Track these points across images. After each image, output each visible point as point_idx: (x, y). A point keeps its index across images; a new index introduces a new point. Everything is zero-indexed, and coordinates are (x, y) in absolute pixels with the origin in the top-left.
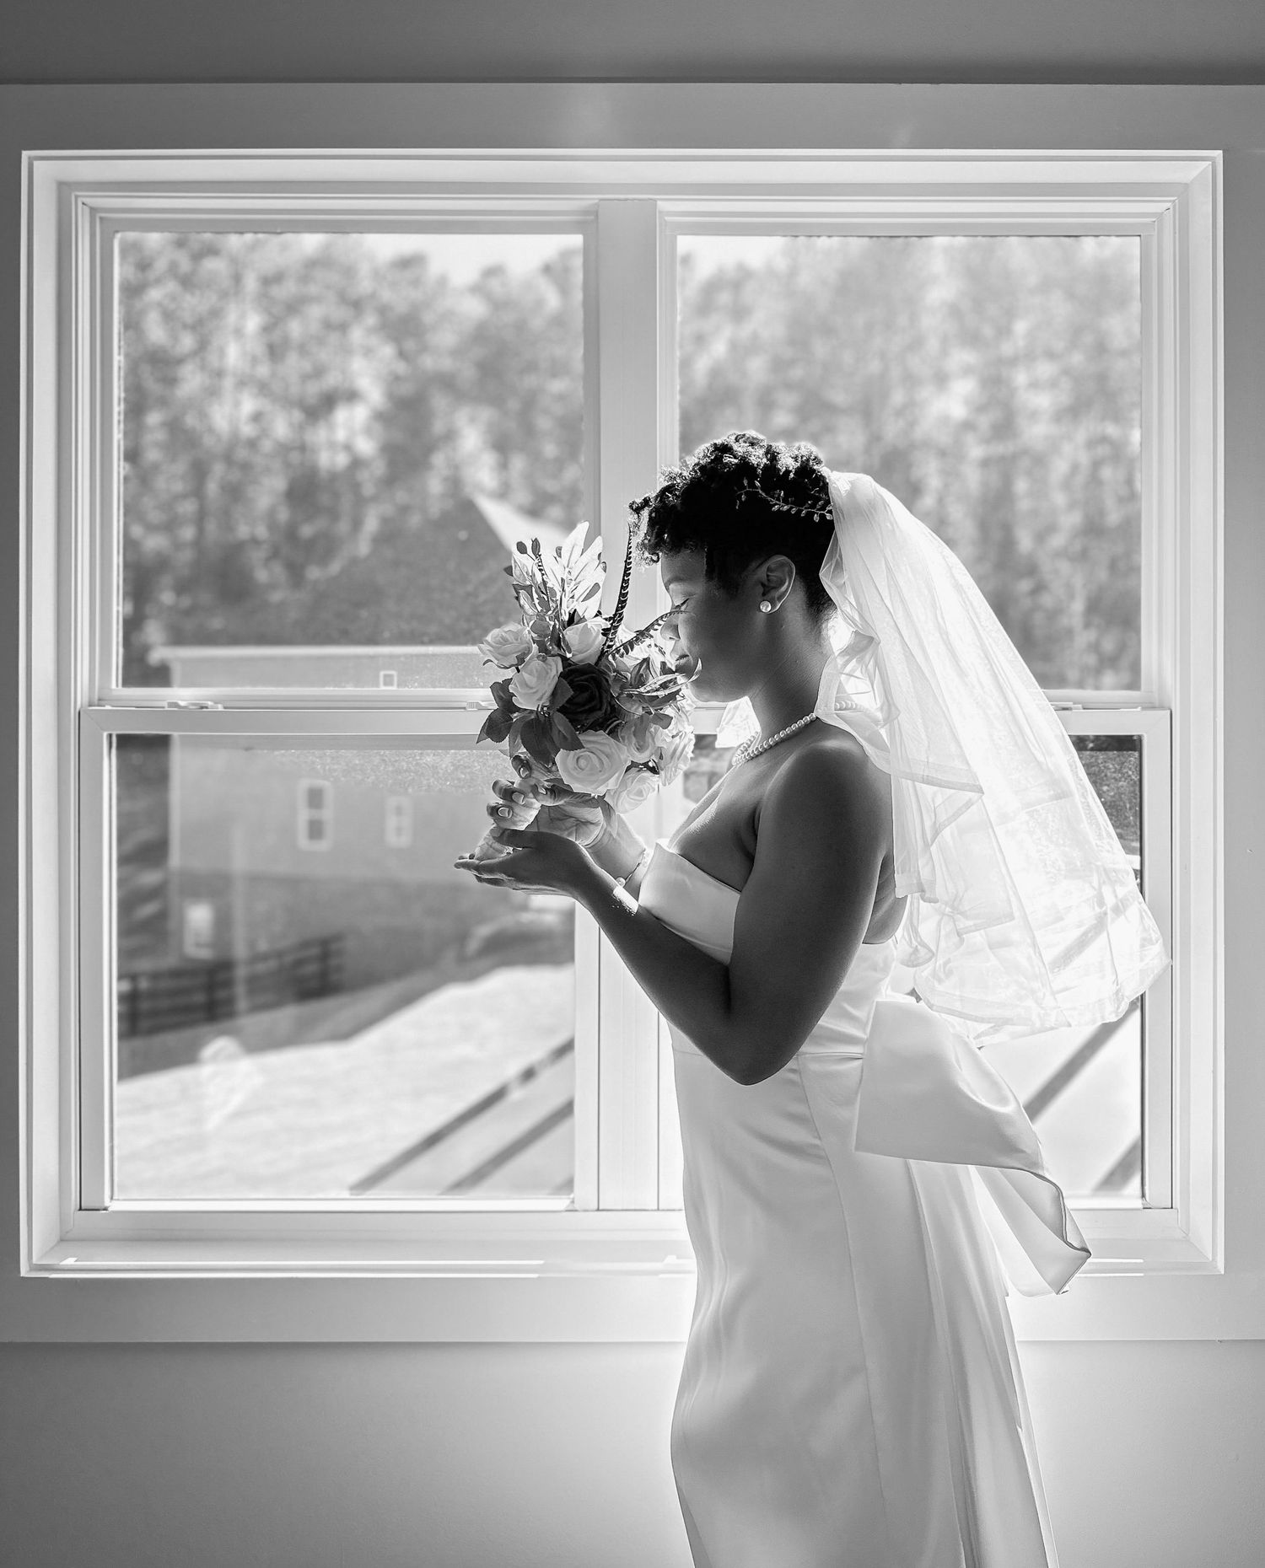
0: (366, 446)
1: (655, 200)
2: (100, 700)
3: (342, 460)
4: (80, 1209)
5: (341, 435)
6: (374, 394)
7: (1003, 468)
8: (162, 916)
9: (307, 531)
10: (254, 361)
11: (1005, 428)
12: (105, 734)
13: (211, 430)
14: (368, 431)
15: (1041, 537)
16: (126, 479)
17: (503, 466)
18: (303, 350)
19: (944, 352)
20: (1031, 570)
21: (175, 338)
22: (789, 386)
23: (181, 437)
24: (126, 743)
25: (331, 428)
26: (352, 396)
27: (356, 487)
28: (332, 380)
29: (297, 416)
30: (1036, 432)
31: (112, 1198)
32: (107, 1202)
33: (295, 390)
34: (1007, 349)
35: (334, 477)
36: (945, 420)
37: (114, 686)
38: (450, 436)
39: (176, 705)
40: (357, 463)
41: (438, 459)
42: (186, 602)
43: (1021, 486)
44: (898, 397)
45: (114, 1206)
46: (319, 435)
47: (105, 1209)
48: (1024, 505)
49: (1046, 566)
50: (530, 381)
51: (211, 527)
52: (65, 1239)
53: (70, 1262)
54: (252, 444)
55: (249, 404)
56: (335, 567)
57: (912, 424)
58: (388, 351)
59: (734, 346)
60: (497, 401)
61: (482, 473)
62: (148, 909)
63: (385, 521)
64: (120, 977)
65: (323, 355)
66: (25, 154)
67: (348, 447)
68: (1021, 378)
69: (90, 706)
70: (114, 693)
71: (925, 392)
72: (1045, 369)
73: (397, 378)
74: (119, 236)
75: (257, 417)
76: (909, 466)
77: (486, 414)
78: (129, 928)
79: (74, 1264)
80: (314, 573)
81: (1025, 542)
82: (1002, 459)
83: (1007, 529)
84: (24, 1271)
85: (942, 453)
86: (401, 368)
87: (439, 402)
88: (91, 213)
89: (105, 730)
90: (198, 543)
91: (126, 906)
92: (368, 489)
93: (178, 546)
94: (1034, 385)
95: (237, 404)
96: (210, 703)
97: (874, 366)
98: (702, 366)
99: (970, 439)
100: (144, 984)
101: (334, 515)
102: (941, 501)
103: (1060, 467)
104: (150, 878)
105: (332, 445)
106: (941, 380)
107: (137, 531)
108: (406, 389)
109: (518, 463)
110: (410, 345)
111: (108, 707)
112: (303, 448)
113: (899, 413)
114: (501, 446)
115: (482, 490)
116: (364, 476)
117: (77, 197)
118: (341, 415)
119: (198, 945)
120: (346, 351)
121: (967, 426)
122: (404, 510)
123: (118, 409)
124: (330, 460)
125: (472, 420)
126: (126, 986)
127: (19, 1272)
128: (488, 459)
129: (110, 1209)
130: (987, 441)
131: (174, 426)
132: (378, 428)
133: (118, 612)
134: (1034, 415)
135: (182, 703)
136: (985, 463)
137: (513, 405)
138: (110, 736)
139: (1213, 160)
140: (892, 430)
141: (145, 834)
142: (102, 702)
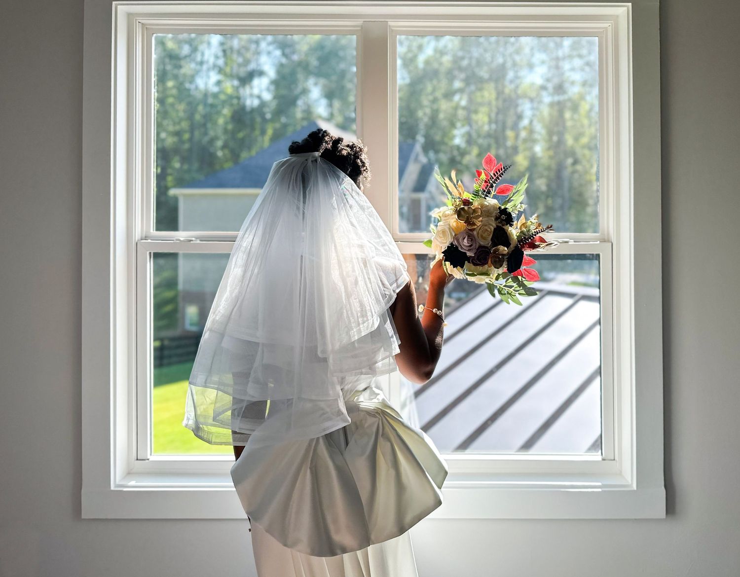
0: (267, 96)
1: (387, 22)
2: (146, 237)
3: (256, 103)
4: (137, 459)
5: (256, 91)
6: (271, 72)
7: (559, 107)
8: (175, 311)
9: (241, 135)
10: (217, 57)
11: (560, 89)
12: (148, 253)
13: (197, 88)
14: (268, 89)
15: (577, 139)
16: (158, 112)
17: (330, 105)
18: (239, 53)
19: (532, 55)
20: (572, 153)
21: (180, 48)
22: (461, 69)
23: (183, 93)
24: (157, 256)
25: (251, 88)
26: (261, 73)
27: (263, 115)
28: (252, 66)
29: (236, 83)
30: (574, 91)
31: (151, 455)
32: (149, 457)
33: (235, 71)
34: (560, 53)
35: (253, 110)
36: (533, 84)
37: (152, 231)
38: (305, 91)
39: (179, 240)
40: (263, 104)
41: (300, 103)
42: (186, 167)
43: (568, 115)
44: (511, 75)
45: (152, 458)
46: (246, 91)
47: (148, 460)
48: (569, 124)
49: (579, 152)
50: (342, 66)
51: (197, 134)
52: (130, 473)
53: (133, 483)
54: (215, 96)
55: (214, 77)
56: (253, 153)
57: (517, 87)
58: (278, 53)
59: (436, 50)
60: (326, 76)
61: (321, 109)
62: (168, 308)
63: (275, 131)
64: (155, 340)
65: (248, 55)
66: (114, 3)
67: (259, 97)
68: (566, 66)
69: (142, 240)
70: (152, 234)
71: (523, 73)
72: (577, 62)
73: (282, 65)
74: (155, 35)
75: (219, 83)
76: (517, 106)
77: (322, 81)
78: (159, 316)
79: (134, 484)
80: (244, 155)
81: (569, 141)
82: (559, 103)
83: (561, 134)
84: (112, 488)
85: (532, 100)
86: (284, 60)
87: (300, 76)
88: (142, 26)
89: (147, 251)
90: (191, 140)
91: (158, 307)
92: (268, 116)
93: (182, 142)
94: (573, 69)
95: (208, 77)
96: (194, 239)
97: (500, 60)
98: (421, 60)
99: (544, 93)
100: (166, 343)
101: (253, 128)
102: (531, 122)
103: (584, 107)
104: (169, 294)
105: (251, 95)
106: (531, 66)
107: (163, 135)
108: (286, 71)
109: (337, 104)
110: (287, 51)
111: (149, 241)
112: (238, 98)
113: (511, 82)
114: (330, 95)
115: (320, 117)
116: (266, 110)
117: (136, 20)
118: (256, 82)
119: (191, 324)
120: (258, 53)
121: (543, 88)
122: (285, 126)
123: (154, 79)
124: (251, 103)
125: (316, 84)
126: (158, 344)
127: (110, 487)
128: (324, 102)
129: (150, 460)
130: (552, 95)
131: (180, 87)
132: (272, 88)
133: (154, 172)
134: (573, 83)
135: (182, 239)
136: (552, 105)
137: (334, 78)
138: (150, 253)
139: (628, 7)
140: (509, 89)
141: (166, 274)
142: (147, 238)
